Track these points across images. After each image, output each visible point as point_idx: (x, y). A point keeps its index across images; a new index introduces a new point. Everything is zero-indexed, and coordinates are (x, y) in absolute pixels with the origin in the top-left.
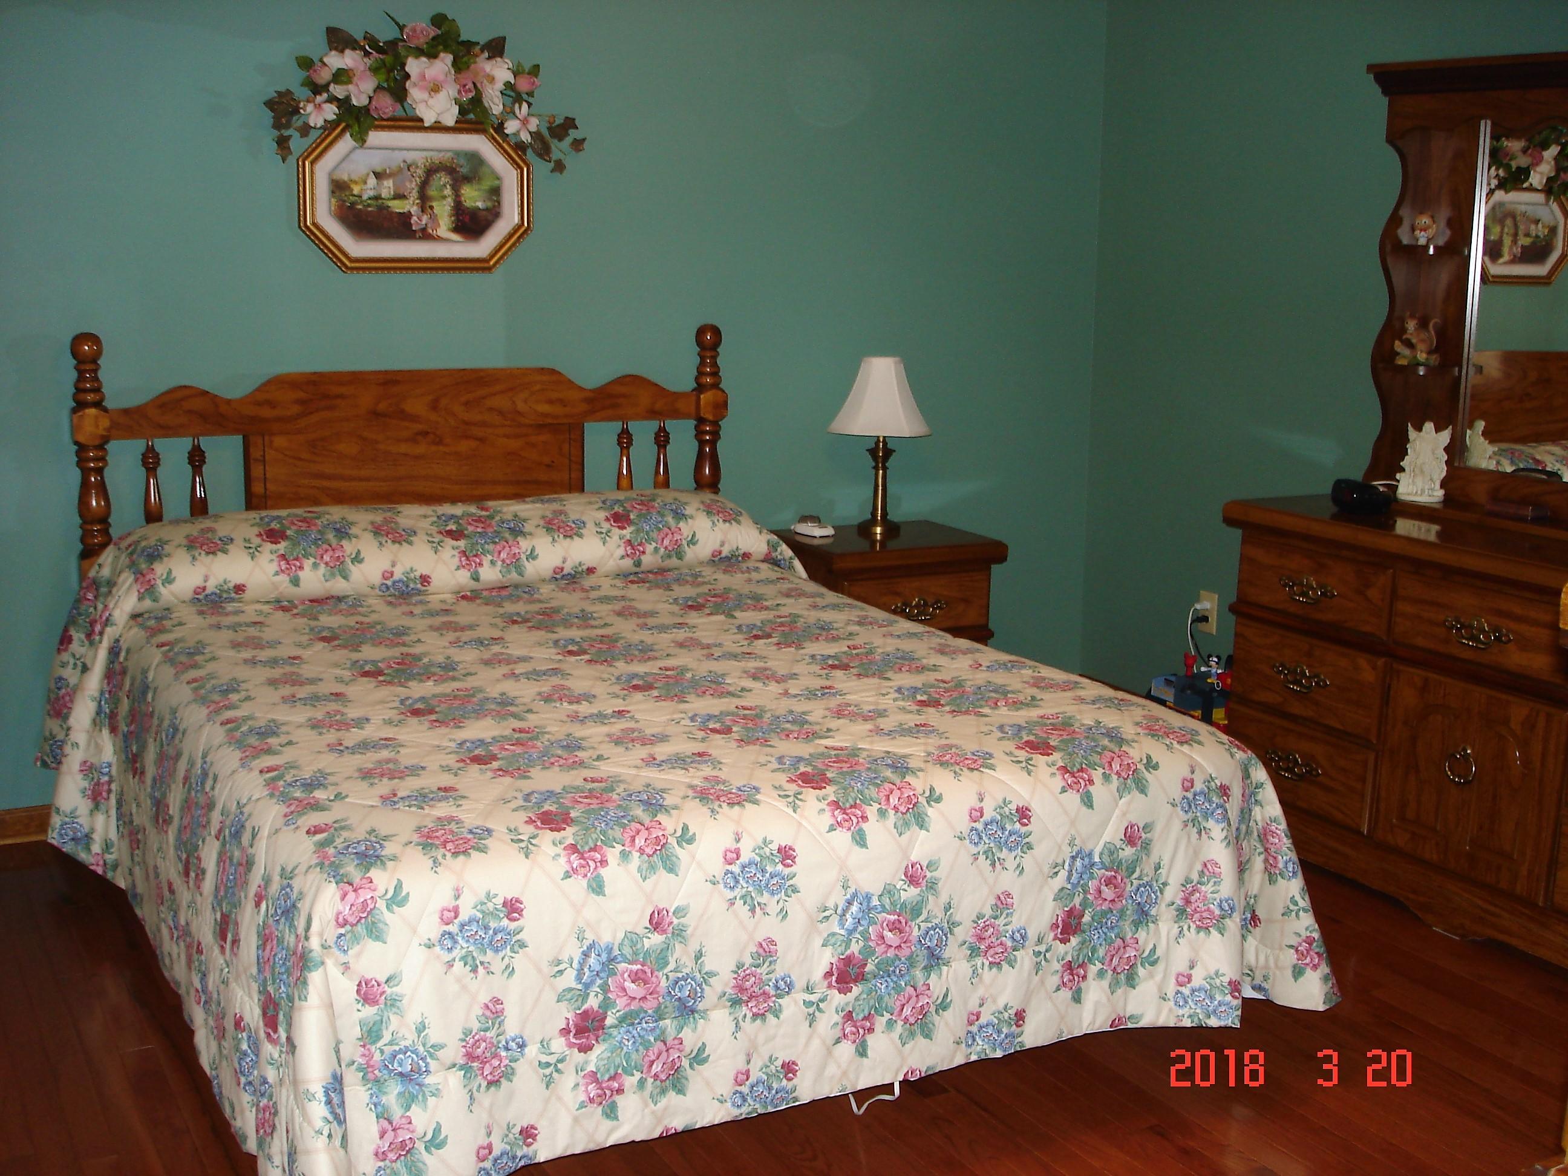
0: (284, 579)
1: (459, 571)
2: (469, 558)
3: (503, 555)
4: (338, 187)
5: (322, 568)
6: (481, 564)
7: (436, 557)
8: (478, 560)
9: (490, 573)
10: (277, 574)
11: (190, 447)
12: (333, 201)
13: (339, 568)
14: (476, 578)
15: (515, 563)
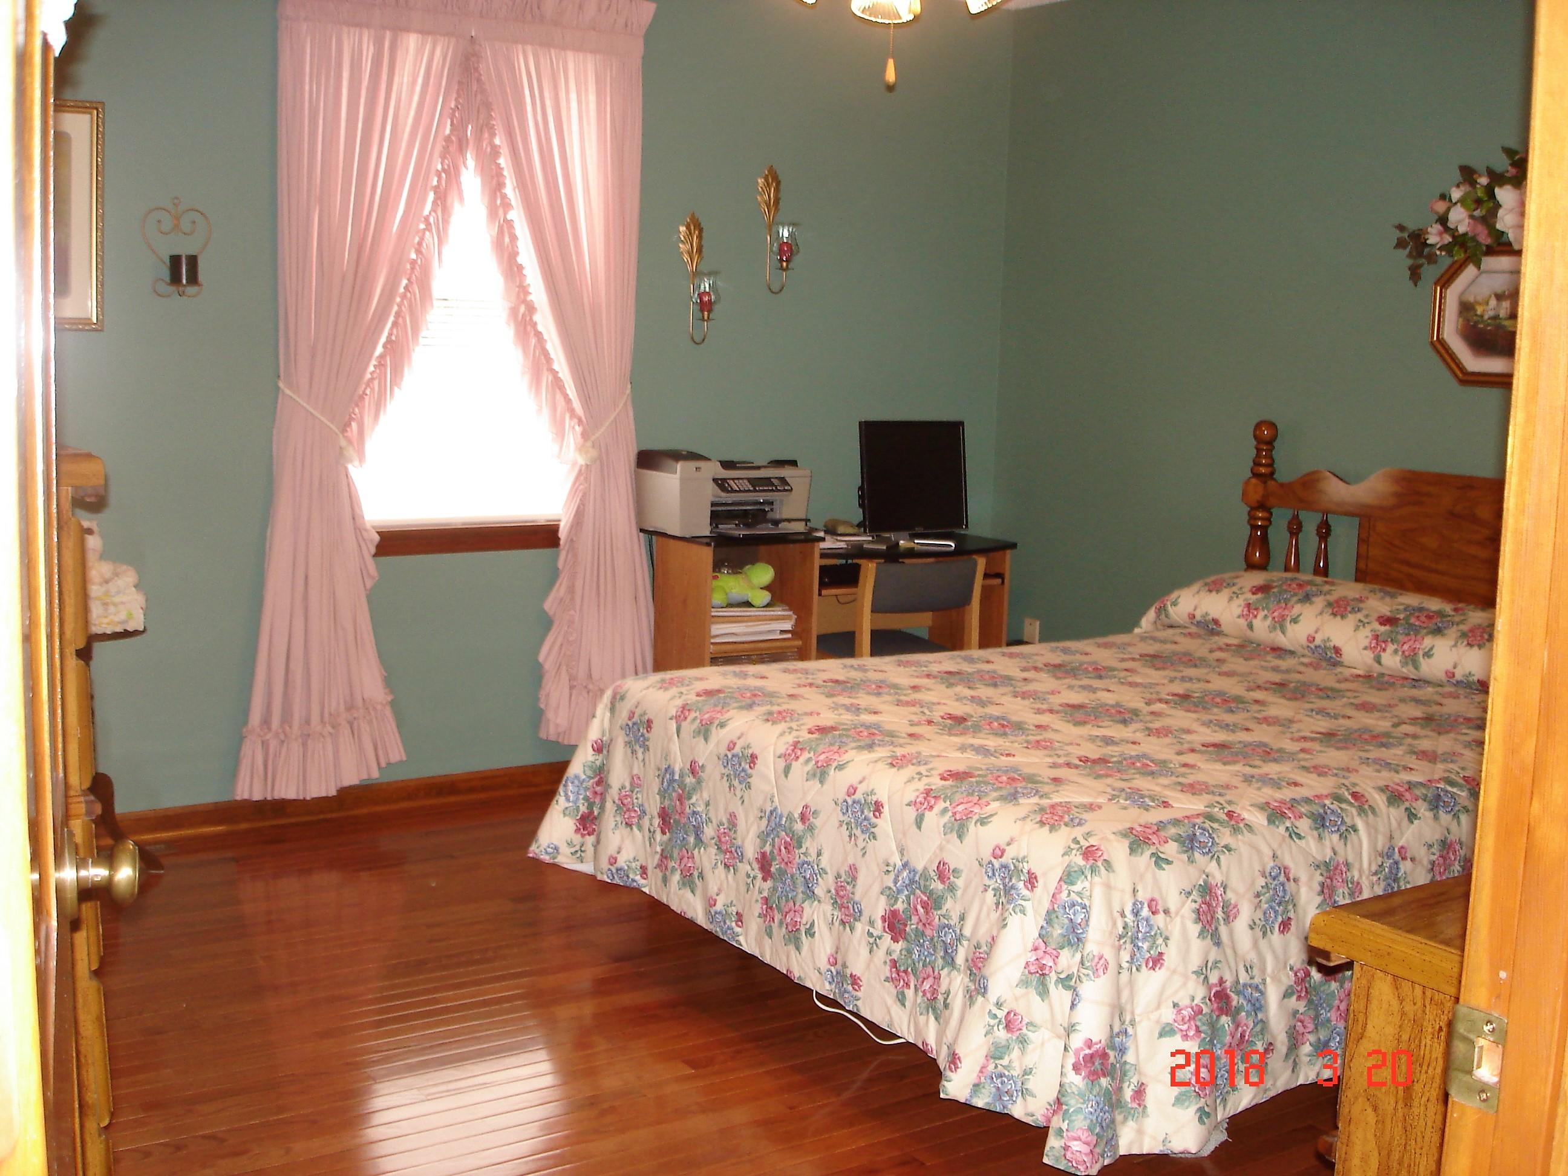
0: (1243, 622)
1: (1365, 651)
2: (1378, 642)
3: (1406, 647)
4: (1466, 308)
5: (1269, 621)
6: (1384, 650)
7: (1352, 633)
8: (1384, 646)
9: (1391, 660)
10: (1239, 617)
11: (1319, 521)
12: (1461, 320)
13: (1280, 624)
14: (1378, 660)
15: (1411, 658)
